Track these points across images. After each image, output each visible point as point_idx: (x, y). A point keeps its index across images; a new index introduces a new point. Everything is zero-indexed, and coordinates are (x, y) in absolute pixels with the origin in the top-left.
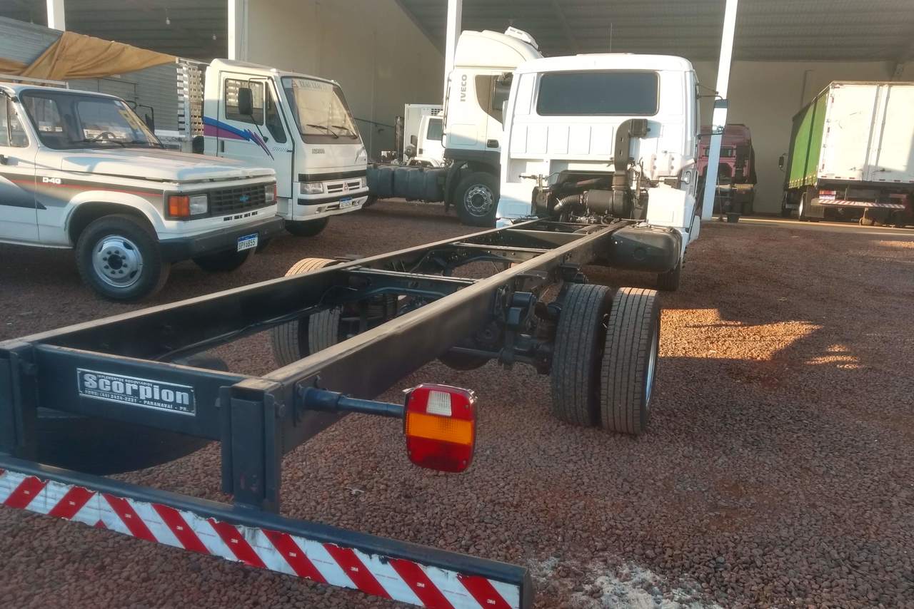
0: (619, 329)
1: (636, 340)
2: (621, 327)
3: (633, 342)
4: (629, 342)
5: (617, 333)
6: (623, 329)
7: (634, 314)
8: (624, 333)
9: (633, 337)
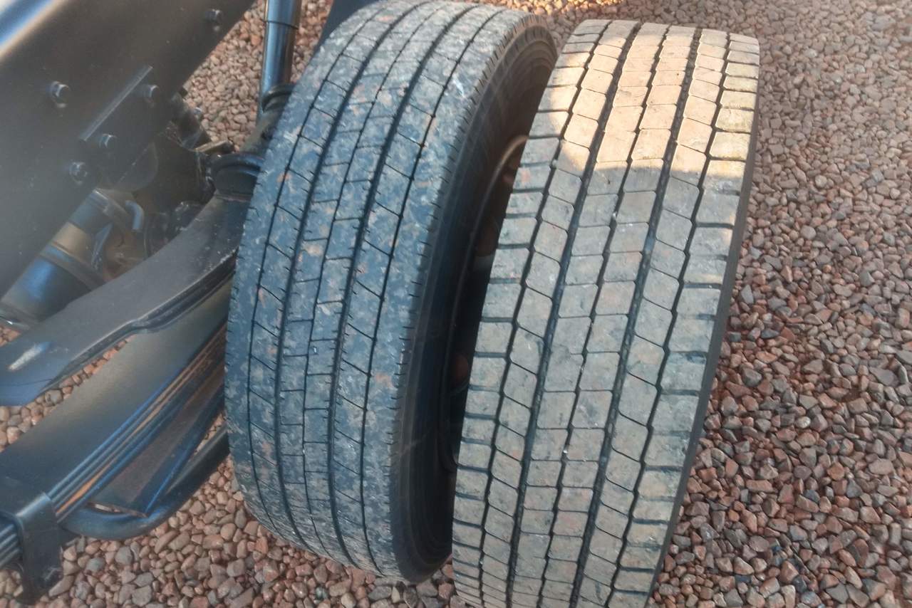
0: (517, 449)
1: (610, 520)
2: (530, 436)
3: (590, 527)
4: (572, 523)
5: (508, 470)
6: (539, 450)
7: (603, 364)
8: (543, 473)
9: (595, 502)
